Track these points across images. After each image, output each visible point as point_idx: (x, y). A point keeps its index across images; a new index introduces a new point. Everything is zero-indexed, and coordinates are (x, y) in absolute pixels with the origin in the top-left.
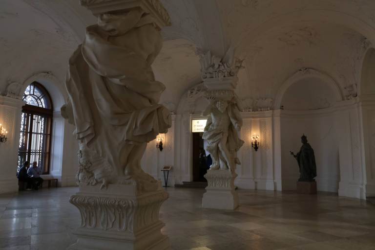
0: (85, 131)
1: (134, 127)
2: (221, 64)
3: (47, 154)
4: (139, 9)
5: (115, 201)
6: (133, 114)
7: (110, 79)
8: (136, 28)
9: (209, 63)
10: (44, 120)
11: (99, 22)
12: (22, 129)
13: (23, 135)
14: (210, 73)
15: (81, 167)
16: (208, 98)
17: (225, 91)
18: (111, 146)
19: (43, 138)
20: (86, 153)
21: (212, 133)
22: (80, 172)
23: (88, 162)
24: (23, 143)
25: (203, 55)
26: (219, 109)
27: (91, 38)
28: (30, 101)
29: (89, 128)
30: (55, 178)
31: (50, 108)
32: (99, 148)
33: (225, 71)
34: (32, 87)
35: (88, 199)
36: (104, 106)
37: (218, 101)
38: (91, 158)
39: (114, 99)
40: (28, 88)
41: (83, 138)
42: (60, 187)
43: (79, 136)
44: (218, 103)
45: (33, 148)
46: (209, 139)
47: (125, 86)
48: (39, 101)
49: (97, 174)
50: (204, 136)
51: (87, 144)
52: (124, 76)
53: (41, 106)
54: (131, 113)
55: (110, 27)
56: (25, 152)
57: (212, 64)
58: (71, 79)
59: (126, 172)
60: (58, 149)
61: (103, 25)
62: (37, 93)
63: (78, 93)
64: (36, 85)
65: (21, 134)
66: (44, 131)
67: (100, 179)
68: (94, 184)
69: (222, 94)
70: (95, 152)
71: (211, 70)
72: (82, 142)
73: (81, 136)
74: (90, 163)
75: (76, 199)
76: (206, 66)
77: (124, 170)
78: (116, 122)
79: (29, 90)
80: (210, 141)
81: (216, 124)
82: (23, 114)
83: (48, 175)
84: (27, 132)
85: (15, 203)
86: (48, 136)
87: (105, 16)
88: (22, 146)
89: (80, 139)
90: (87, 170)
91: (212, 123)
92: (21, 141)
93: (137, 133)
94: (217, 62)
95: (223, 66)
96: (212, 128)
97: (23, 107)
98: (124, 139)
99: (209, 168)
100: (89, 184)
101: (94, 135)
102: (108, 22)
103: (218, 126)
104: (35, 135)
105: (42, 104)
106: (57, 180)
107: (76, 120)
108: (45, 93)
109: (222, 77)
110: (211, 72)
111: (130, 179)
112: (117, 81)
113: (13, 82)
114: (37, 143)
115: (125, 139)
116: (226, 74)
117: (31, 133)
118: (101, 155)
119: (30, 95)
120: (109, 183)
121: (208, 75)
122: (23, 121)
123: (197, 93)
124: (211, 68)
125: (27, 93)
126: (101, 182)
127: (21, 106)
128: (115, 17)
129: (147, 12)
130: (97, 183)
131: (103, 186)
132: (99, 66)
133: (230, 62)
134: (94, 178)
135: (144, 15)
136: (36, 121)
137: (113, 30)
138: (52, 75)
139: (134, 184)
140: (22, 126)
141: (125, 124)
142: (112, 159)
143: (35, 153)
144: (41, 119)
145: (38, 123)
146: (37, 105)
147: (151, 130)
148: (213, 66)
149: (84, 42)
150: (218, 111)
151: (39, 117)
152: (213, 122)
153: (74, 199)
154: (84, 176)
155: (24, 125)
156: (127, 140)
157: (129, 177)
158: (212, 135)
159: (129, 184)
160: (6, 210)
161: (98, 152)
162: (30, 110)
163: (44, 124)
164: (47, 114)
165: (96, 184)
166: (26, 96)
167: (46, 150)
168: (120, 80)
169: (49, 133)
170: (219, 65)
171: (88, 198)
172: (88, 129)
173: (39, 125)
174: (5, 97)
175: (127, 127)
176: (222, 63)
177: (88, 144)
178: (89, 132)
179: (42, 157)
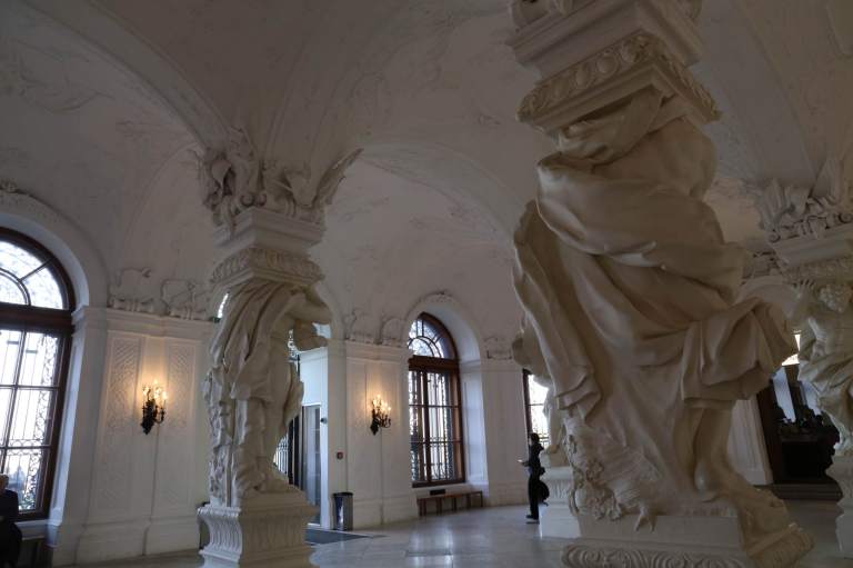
0: (577, 388)
1: (702, 363)
2: (810, 201)
3: (457, 445)
4: (650, 90)
5: (686, 562)
6: (691, 332)
7: (615, 258)
8: (653, 134)
9: (780, 205)
10: (446, 380)
11: (562, 144)
12: (411, 401)
13: (414, 413)
14: (787, 228)
15: (577, 474)
16: (795, 285)
17: (838, 260)
18: (646, 418)
19: (448, 414)
20: (588, 442)
21: (823, 365)
22: (576, 488)
23: (594, 462)
24: (415, 427)
25: (760, 193)
26: (830, 305)
27: (557, 179)
28: (418, 348)
29: (585, 379)
30: (477, 489)
31: (453, 357)
32: (617, 424)
33: (826, 213)
34: (420, 323)
35: (611, 555)
36: (613, 322)
37: (825, 287)
38: (600, 451)
39: (636, 303)
40: (413, 327)
41: (573, 406)
42: (489, 506)
43: (562, 402)
44: (822, 291)
45: (433, 434)
46: (819, 378)
47: (657, 269)
48: (433, 347)
49: (622, 491)
50: (803, 373)
51: (586, 418)
52: (654, 244)
53: (437, 355)
54: (686, 329)
55: (592, 146)
56: (421, 443)
57: (788, 205)
58: (525, 276)
59: (700, 481)
60: (476, 433)
61: (575, 145)
62: (429, 333)
63: (545, 304)
64: (427, 318)
65: (411, 410)
66: (447, 400)
67: (631, 502)
68: (616, 515)
69: (830, 269)
70: (609, 436)
71: (788, 219)
72: (571, 415)
73: (568, 401)
74: (601, 465)
75: (576, 555)
76: (774, 214)
77: (692, 476)
78: (650, 358)
79: (416, 328)
80: (823, 386)
81: (827, 341)
82: (410, 373)
83: (462, 485)
84: (420, 406)
85: (417, 542)
86: (456, 409)
87: (574, 129)
88: (415, 432)
89: (564, 408)
90: (595, 481)
91: (814, 341)
92: (412, 423)
93: (714, 377)
94: (799, 199)
95: (818, 207)
96: (821, 353)
97: (410, 360)
98: (679, 395)
99: (833, 452)
100: (603, 515)
101: (599, 397)
102: (586, 136)
103: (835, 345)
104: (434, 409)
105: (438, 351)
106: (481, 493)
107: (552, 366)
108: (442, 331)
109: (822, 229)
110: (790, 224)
111: (713, 500)
112: (636, 259)
113: (389, 319)
114: (439, 425)
115: (683, 397)
116: (831, 221)
117: (427, 406)
118: (624, 444)
119: (418, 337)
120: (656, 513)
121: (784, 234)
122: (411, 385)
123: (743, 283)
124: (787, 216)
125: (412, 335)
126: (637, 512)
127: (407, 359)
128: (596, 123)
129: (668, 96)
130: (625, 513)
131: (643, 522)
132: (586, 233)
133: (836, 191)
134: (615, 502)
135: (665, 101)
136: (433, 383)
137: (602, 150)
138: (450, 296)
139: (730, 513)
140: (411, 396)
141: (675, 360)
142: (655, 450)
143: (437, 443)
144: (440, 378)
145: (436, 386)
146: (430, 354)
147: (752, 365)
148: (792, 210)
149: (540, 194)
150: (829, 309)
151: (437, 375)
152: (819, 338)
153: (571, 555)
154: (587, 497)
155: (414, 393)
156: (689, 400)
157: (710, 495)
158: (826, 370)
159: (716, 513)
160: (407, 555)
161: (615, 437)
162: (421, 365)
163: (447, 389)
164: (450, 368)
165: (622, 516)
166: (412, 340)
167: (455, 438)
168: (645, 255)
169: (456, 404)
170: (807, 205)
171: (607, 553)
172: (583, 382)
173: (438, 389)
174: (380, 346)
175: (683, 366)
176: (815, 199)
177: (589, 418)
178: (586, 390)
179: (450, 450)
